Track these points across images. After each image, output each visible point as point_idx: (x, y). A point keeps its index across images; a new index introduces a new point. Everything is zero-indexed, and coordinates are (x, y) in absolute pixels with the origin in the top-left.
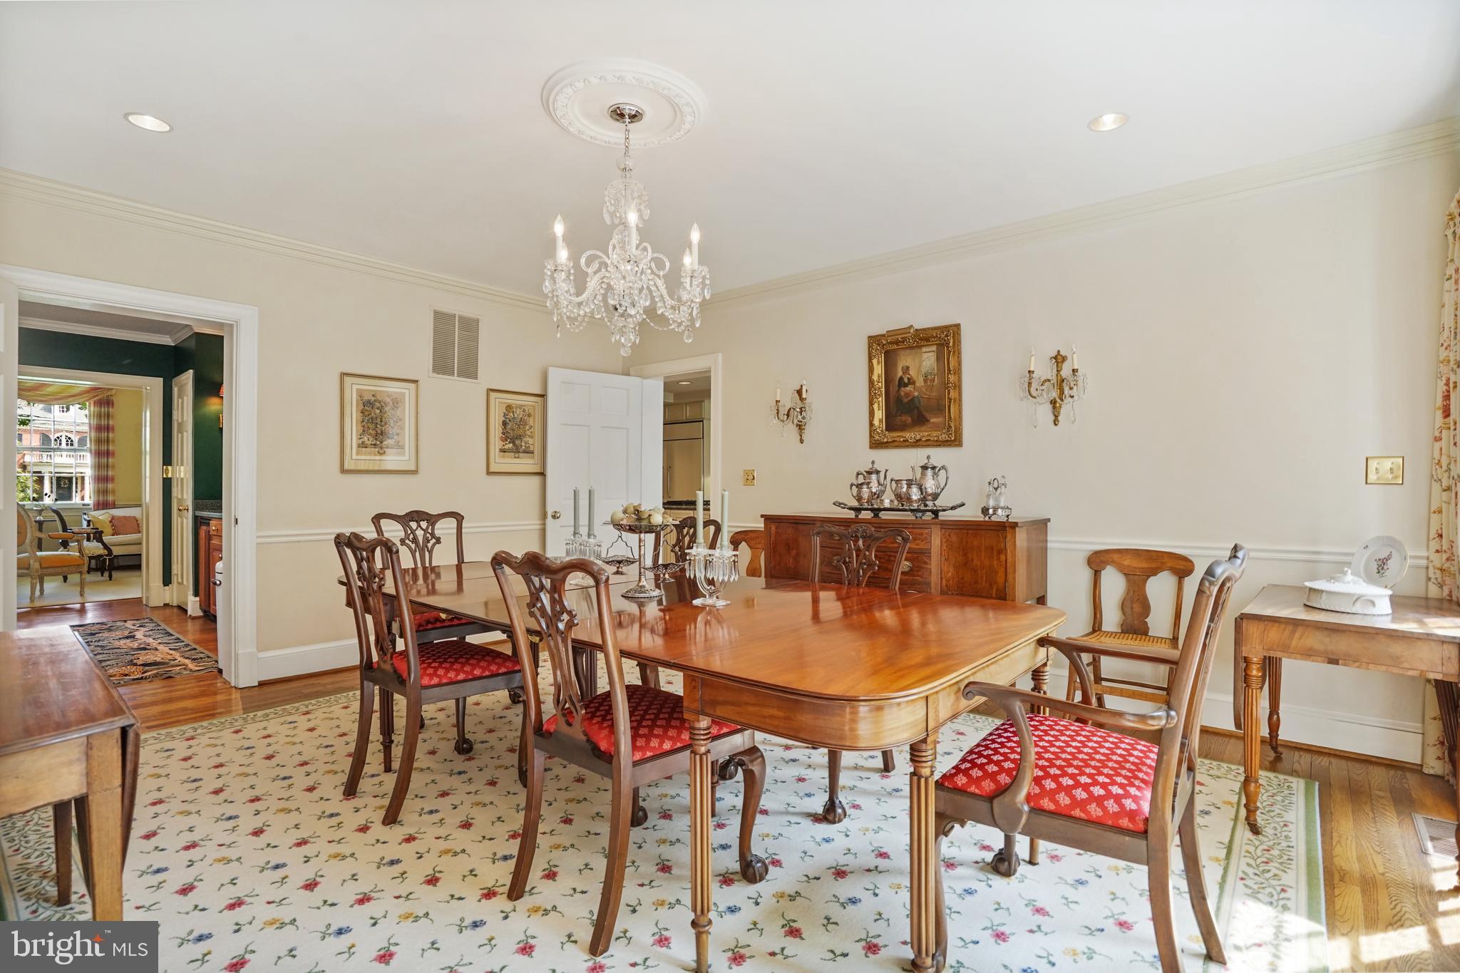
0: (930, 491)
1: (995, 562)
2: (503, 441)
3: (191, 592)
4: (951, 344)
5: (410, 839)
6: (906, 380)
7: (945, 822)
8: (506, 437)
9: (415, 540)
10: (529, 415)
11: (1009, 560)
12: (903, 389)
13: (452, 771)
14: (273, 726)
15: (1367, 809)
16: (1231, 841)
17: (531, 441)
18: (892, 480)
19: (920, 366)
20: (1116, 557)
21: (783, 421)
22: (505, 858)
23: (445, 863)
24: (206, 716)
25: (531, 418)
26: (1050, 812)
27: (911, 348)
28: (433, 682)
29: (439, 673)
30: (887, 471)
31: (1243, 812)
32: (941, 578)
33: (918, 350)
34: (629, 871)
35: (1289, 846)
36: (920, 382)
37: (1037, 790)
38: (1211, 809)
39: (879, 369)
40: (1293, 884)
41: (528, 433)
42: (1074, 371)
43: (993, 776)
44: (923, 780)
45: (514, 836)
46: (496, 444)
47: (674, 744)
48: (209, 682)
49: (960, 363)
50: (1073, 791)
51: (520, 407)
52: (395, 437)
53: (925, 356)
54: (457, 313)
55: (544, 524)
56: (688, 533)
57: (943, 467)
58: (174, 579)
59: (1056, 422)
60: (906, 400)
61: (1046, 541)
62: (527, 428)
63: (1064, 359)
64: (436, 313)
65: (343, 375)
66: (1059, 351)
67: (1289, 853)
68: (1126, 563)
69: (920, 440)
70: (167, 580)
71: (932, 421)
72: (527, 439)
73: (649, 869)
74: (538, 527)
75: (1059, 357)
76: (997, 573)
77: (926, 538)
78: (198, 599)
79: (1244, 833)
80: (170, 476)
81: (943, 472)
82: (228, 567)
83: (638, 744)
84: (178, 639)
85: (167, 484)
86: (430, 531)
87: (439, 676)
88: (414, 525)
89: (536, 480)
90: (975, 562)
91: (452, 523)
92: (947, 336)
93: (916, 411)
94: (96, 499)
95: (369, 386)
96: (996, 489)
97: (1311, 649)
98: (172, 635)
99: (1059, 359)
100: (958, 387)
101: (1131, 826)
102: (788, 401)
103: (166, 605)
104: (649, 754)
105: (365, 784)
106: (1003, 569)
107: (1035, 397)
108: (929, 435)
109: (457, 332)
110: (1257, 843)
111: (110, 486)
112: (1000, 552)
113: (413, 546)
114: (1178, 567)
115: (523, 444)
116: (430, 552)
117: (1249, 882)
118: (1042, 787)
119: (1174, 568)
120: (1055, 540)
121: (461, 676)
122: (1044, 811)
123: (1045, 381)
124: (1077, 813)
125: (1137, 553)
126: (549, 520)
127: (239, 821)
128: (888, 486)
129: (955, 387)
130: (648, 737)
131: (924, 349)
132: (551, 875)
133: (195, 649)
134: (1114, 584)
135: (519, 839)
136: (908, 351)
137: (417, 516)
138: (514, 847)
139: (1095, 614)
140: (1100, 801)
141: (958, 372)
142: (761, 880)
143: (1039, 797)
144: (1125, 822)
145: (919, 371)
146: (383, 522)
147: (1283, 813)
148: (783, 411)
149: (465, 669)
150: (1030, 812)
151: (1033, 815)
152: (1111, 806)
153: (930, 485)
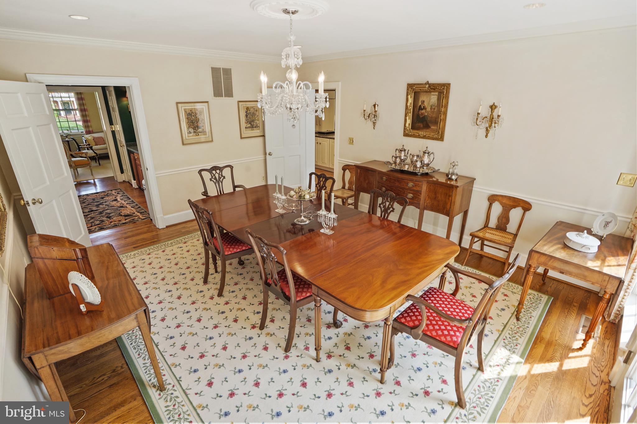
0: (426, 162)
1: (447, 200)
2: (246, 123)
3: (132, 179)
4: (445, 93)
5: (227, 303)
6: (422, 107)
7: (395, 331)
8: (247, 122)
9: (215, 179)
10: (256, 111)
11: (453, 200)
12: (420, 111)
13: (238, 273)
14: (175, 249)
15: (566, 311)
16: (507, 323)
17: (258, 122)
18: (410, 154)
19: (430, 101)
20: (500, 198)
21: (366, 119)
22: (258, 313)
23: (239, 313)
24: (152, 242)
25: (258, 112)
26: (429, 336)
27: (426, 92)
28: (229, 253)
29: (231, 250)
30: (409, 150)
31: (516, 313)
32: (425, 202)
33: (429, 93)
34: (297, 320)
35: (527, 327)
36: (428, 109)
37: (426, 329)
38: (506, 308)
39: (411, 100)
40: (521, 344)
41: (257, 118)
42: (499, 116)
43: (413, 321)
44: (388, 326)
45: (260, 304)
46: (244, 125)
47: (311, 294)
48: (149, 225)
49: (448, 103)
50: (438, 331)
51: (252, 107)
52: (202, 128)
53: (432, 97)
54: (221, 67)
55: (266, 157)
56: (322, 180)
57: (433, 153)
58: (125, 171)
59: (486, 136)
60: (421, 116)
61: (473, 187)
62: (256, 116)
63: (496, 107)
64: (212, 68)
65: (177, 103)
66: (494, 103)
67: (526, 330)
68: (504, 202)
69: (425, 136)
70: (122, 172)
71: (432, 127)
72: (256, 121)
73: (304, 320)
74: (263, 158)
75: (494, 106)
76: (447, 204)
77: (420, 186)
78: (135, 181)
79: (514, 320)
80: (114, 130)
81: (432, 155)
82: (146, 182)
83: (299, 295)
84: (133, 201)
85: (113, 133)
86: (221, 174)
87: (231, 251)
88: (214, 172)
89: (261, 139)
90: (439, 198)
91: (229, 169)
92: (443, 89)
93: (425, 122)
94: (85, 130)
95: (189, 107)
96: (454, 166)
97: (555, 267)
98: (130, 199)
99: (493, 107)
100: (445, 114)
101: (453, 345)
102: (369, 110)
103: (124, 181)
104: (302, 298)
105: (210, 278)
106: (450, 203)
107: (478, 125)
108: (429, 134)
109: (222, 76)
110: (516, 324)
111: (89, 124)
112: (450, 196)
113: (215, 181)
114: (525, 207)
115: (255, 124)
116: (222, 182)
117: (506, 341)
118: (428, 328)
119: (524, 207)
120: (476, 187)
121: (238, 250)
122: (428, 335)
123: (484, 118)
124: (438, 338)
125: (510, 198)
126: (268, 156)
127: (172, 293)
128: (409, 157)
129: (444, 114)
130: (302, 292)
131: (432, 93)
132: (272, 321)
133: (140, 207)
134: (497, 209)
135: (262, 305)
136: (425, 93)
137: (215, 168)
138: (261, 308)
139: (486, 221)
140: (445, 336)
141: (446, 106)
142: (340, 327)
143: (427, 331)
144: (452, 344)
145: (429, 104)
146: (203, 173)
147: (532, 312)
148: (367, 115)
149: (240, 247)
150: (423, 335)
151: (423, 336)
152: (449, 338)
153: (426, 160)
